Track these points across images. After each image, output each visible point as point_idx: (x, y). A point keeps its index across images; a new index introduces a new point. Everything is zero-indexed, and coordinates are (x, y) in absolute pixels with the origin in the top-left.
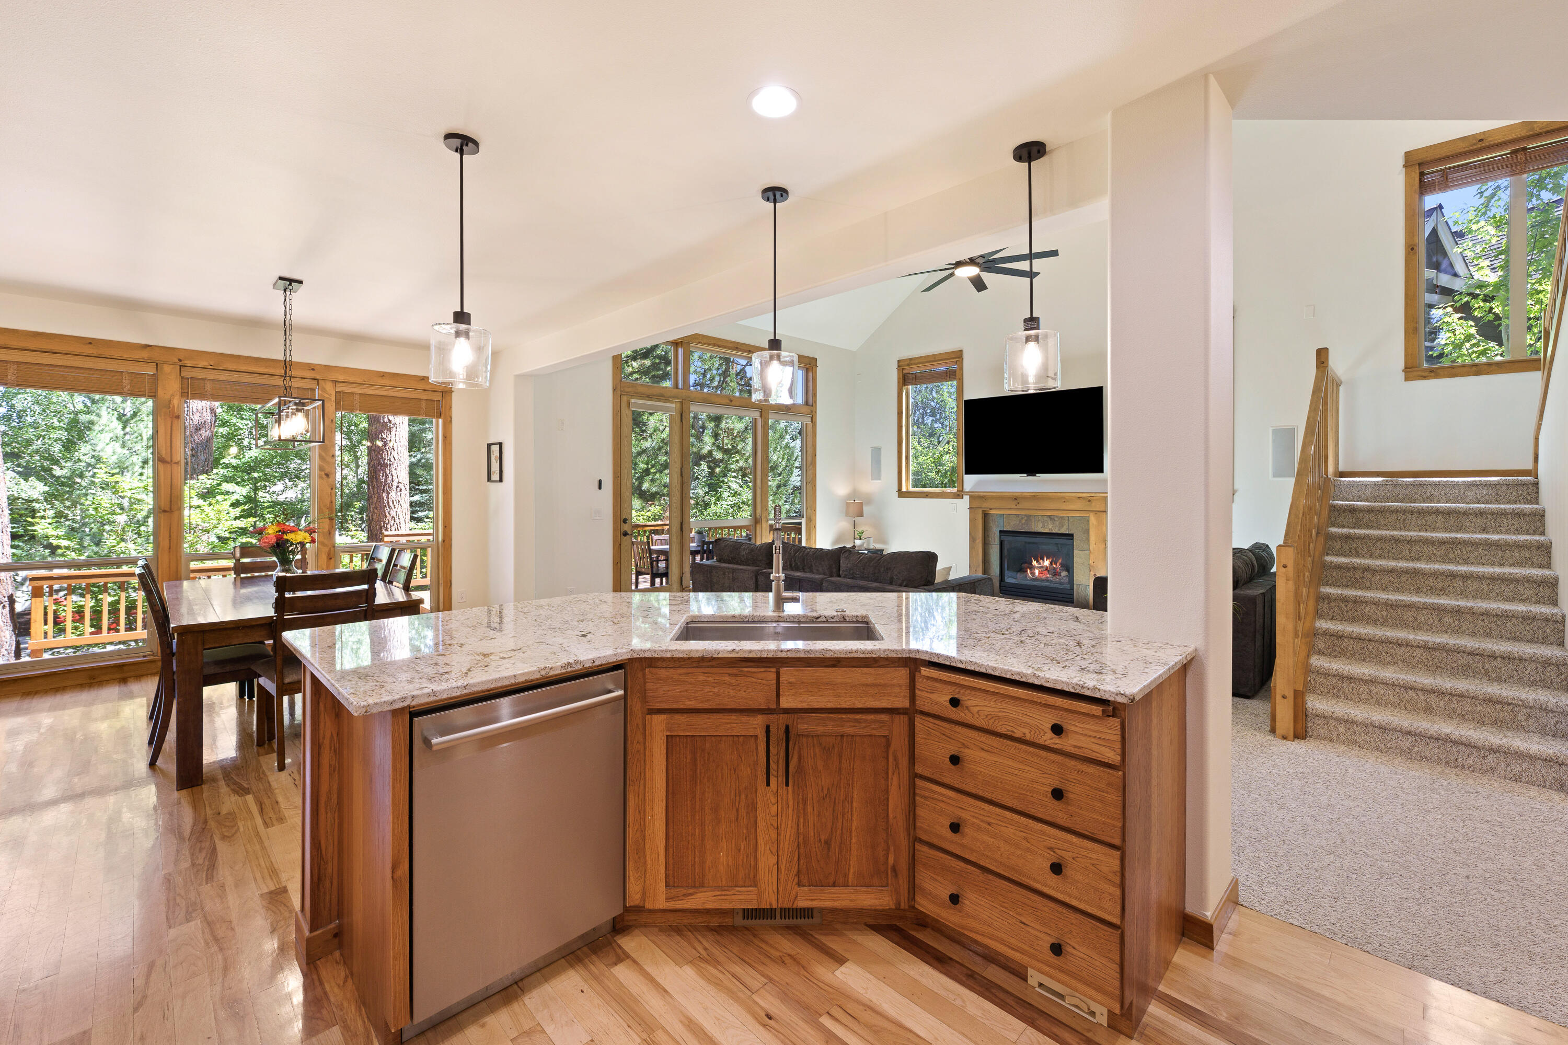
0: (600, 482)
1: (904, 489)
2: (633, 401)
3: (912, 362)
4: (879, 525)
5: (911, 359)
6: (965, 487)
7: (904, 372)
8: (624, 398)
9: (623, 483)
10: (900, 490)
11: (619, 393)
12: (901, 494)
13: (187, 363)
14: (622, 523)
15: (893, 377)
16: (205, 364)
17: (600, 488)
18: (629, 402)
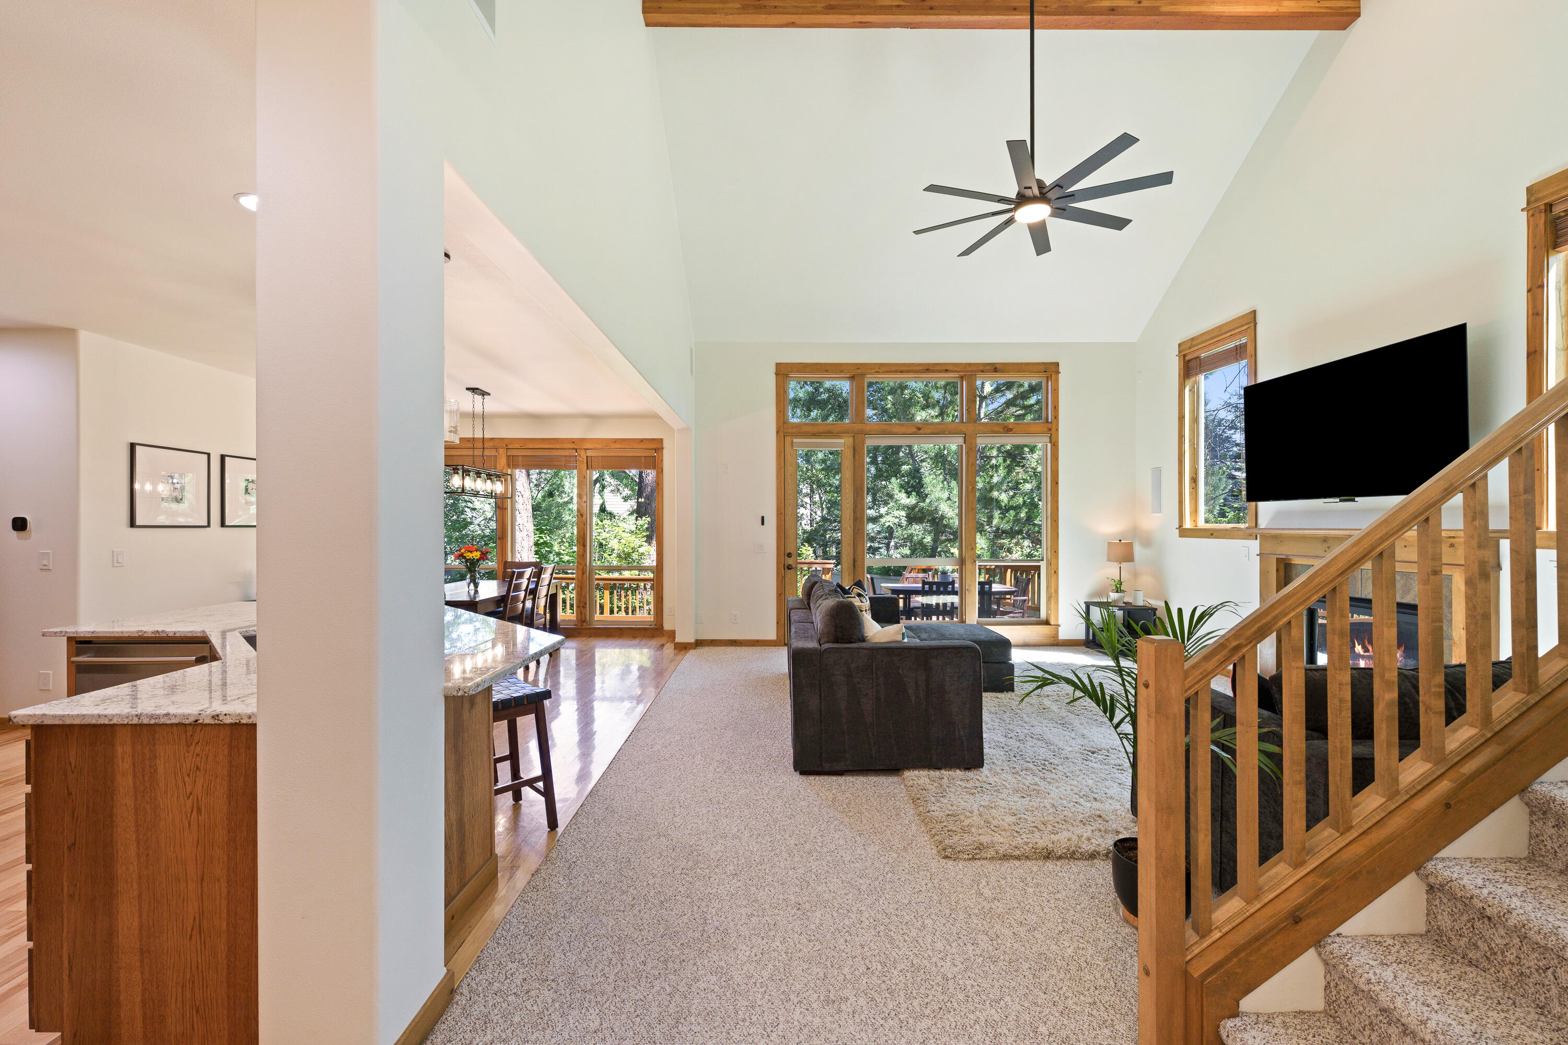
0: (763, 518)
1: (1188, 524)
2: (795, 440)
3: (1195, 343)
4: (1159, 575)
5: (1193, 339)
6: (1260, 521)
7: (1188, 358)
8: (788, 439)
9: (786, 519)
10: (1181, 526)
11: (782, 435)
12: (1184, 533)
13: (510, 446)
14: (786, 557)
15: (1174, 366)
16: (517, 446)
17: (763, 524)
18: (792, 443)
